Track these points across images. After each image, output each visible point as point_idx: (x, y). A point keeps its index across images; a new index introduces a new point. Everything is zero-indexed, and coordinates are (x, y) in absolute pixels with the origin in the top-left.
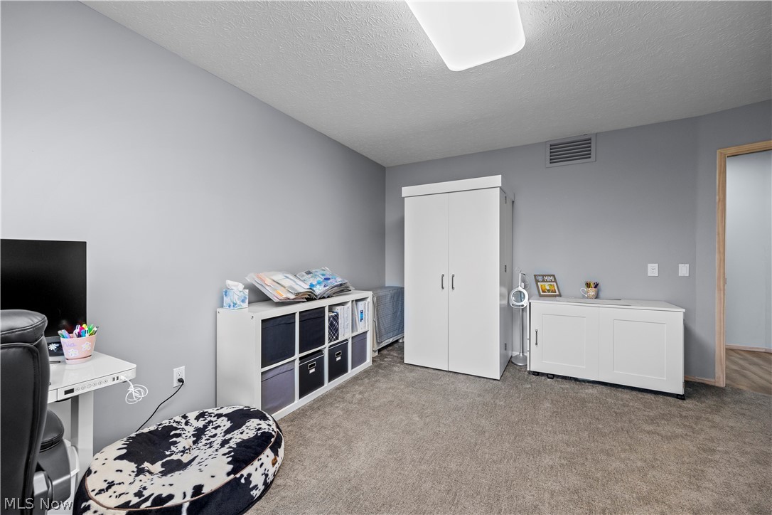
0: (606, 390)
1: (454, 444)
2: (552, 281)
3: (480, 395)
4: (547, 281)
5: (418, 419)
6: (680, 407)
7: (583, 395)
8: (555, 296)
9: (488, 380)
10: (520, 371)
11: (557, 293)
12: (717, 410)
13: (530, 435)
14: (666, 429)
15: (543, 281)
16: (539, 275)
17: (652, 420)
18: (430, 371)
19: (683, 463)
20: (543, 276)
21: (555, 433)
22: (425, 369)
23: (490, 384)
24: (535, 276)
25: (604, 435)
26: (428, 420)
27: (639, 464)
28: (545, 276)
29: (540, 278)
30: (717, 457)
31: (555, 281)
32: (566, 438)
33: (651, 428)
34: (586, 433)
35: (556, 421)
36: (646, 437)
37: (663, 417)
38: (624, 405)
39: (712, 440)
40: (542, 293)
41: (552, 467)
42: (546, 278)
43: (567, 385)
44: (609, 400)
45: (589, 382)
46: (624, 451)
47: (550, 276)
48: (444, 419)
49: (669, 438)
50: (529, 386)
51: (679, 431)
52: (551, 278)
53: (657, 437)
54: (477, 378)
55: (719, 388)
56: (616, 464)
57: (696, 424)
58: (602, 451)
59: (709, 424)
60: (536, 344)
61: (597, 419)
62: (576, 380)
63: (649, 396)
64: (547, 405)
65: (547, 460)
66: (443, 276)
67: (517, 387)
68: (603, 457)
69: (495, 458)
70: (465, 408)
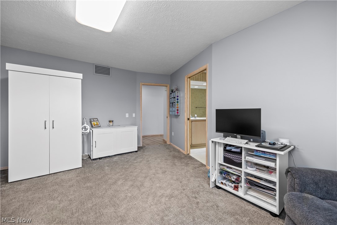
0: (119, 156)
1: (83, 198)
2: (97, 121)
3: (77, 177)
4: (95, 121)
5: (52, 201)
6: (138, 154)
7: (115, 160)
8: (99, 127)
9: (76, 169)
10: (87, 161)
11: (99, 126)
12: (144, 152)
13: (109, 179)
14: (139, 160)
15: (94, 121)
16: (92, 119)
17: (135, 160)
18: (35, 179)
19: (146, 166)
20: (93, 119)
21: (116, 174)
22: (30, 179)
23: (78, 171)
24: (90, 119)
25: (128, 168)
26: (59, 199)
27: (139, 171)
28: (94, 119)
29: (92, 120)
30: (150, 162)
31: (98, 121)
32: (119, 174)
33: (136, 161)
34: (124, 170)
35: (113, 171)
36: (136, 164)
37: (136, 158)
38: (127, 159)
39: (147, 159)
40: (94, 126)
41: (122, 184)
42: (94, 120)
43: (108, 159)
44: (122, 159)
45: (113, 156)
46: (135, 169)
47: (96, 119)
48: (68, 193)
49: (141, 162)
50: (95, 165)
51: (141, 159)
52: (96, 120)
53: (139, 163)
54: (69, 171)
55: (142, 147)
56: (135, 174)
57: (143, 156)
58: (130, 172)
59: (145, 155)
60: (95, 147)
61: (123, 165)
62: (109, 156)
63: (130, 154)
64: (107, 168)
65: (119, 183)
66: (45, 121)
67: (91, 167)
68: (132, 174)
69: (104, 192)
70: (75, 184)
